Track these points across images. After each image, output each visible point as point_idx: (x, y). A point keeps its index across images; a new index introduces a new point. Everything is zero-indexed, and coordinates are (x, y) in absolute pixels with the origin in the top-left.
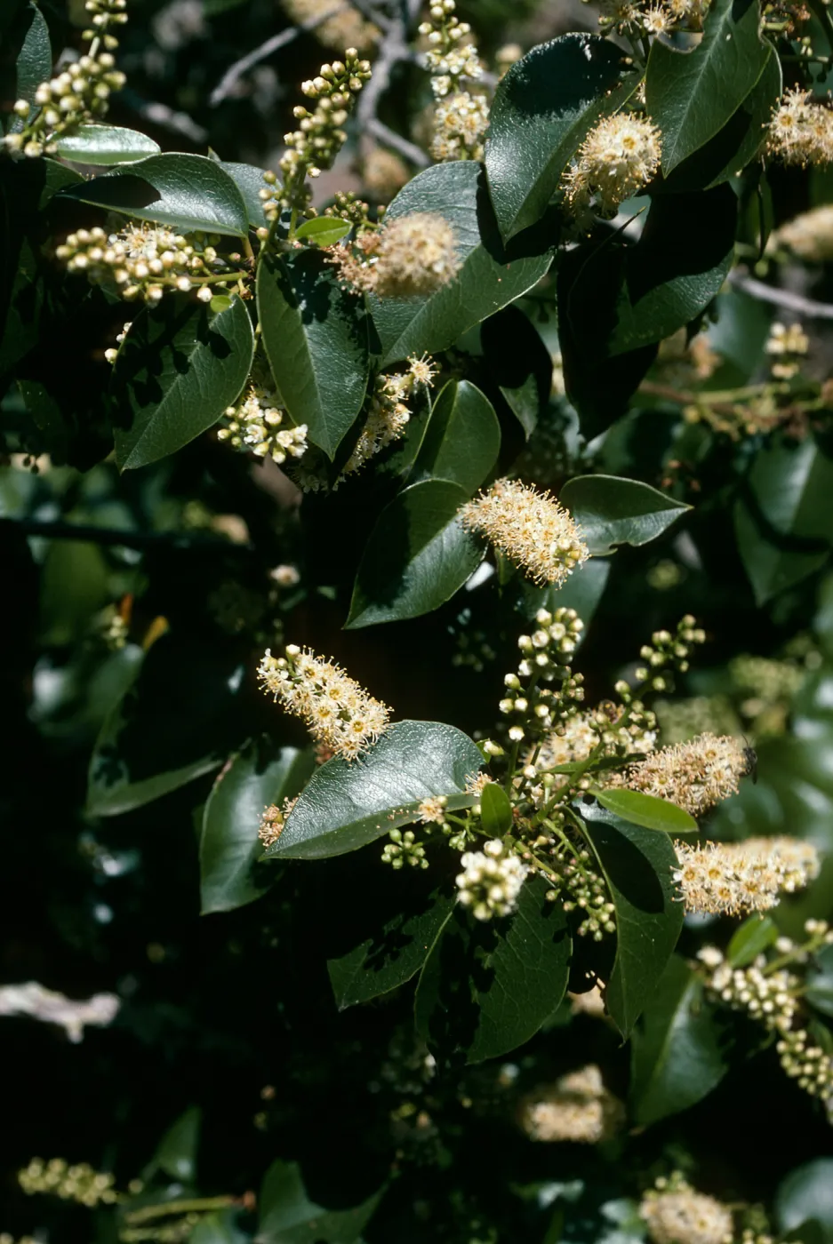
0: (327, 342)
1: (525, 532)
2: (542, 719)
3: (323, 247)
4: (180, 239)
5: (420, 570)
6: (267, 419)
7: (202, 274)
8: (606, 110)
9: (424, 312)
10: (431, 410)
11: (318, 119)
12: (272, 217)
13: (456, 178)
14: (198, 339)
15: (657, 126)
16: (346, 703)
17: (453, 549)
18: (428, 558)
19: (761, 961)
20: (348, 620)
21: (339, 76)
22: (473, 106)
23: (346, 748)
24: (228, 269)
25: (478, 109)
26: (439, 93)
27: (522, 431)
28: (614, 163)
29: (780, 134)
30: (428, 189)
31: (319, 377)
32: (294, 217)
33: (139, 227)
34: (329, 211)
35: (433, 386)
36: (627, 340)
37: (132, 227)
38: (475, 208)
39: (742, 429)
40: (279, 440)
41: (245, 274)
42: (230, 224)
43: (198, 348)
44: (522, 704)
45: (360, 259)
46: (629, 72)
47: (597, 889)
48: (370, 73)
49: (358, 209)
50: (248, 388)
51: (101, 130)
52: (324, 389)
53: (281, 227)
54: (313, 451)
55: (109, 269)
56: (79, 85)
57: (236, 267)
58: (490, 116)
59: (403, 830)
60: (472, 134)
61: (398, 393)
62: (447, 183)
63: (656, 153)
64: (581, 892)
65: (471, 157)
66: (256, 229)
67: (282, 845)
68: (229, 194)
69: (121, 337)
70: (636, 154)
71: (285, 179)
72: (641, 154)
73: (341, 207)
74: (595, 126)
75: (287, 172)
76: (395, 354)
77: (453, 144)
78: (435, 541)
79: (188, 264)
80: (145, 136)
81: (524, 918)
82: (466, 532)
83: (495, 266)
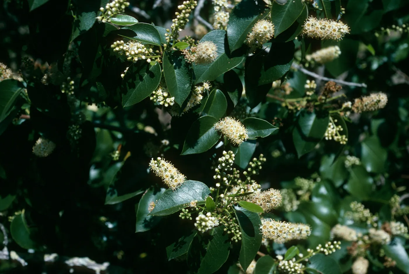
0: (181, 75)
1: (231, 130)
2: (225, 181)
3: (181, 50)
4: (143, 46)
5: (203, 141)
6: (164, 95)
7: (148, 55)
8: (260, 19)
9: (208, 70)
10: (209, 96)
11: (182, 15)
12: (168, 41)
13: (219, 34)
14: (146, 73)
15: (273, 24)
16: (173, 174)
17: (212, 135)
18: (205, 137)
19: (294, 260)
20: (182, 152)
21: (188, 5)
22: (225, 15)
23: (172, 186)
24: (155, 54)
25: (226, 16)
26: (216, 11)
27: (233, 105)
28: (261, 33)
29: (306, 29)
30: (211, 37)
31: (178, 84)
32: (174, 42)
33: (132, 42)
34: (183, 41)
35: (209, 90)
36: (263, 81)
37: (130, 42)
38: (224, 43)
39: (296, 109)
40: (167, 101)
41: (159, 56)
42: (156, 42)
43: (146, 75)
44: (219, 177)
45: (191, 53)
46: (267, 9)
47: (237, 228)
48: (196, 4)
49: (192, 41)
50: (159, 87)
51: (123, 16)
52: (180, 88)
53: (170, 44)
54: (176, 104)
55: (124, 52)
56: (117, 5)
57: (157, 54)
58: (229, 18)
59: (185, 209)
60: (225, 23)
61: (199, 91)
62: (216, 36)
63: (272, 31)
64: (233, 229)
65: (224, 29)
66: (163, 44)
67: (154, 212)
68: (156, 34)
69: (125, 71)
70: (267, 31)
71: (172, 31)
72: (268, 31)
73: (187, 40)
74: (257, 23)
75: (173, 29)
76: (199, 81)
77: (219, 25)
78: (207, 133)
79: (145, 52)
80: (134, 18)
81: (218, 236)
82: (216, 131)
83: (228, 59)
